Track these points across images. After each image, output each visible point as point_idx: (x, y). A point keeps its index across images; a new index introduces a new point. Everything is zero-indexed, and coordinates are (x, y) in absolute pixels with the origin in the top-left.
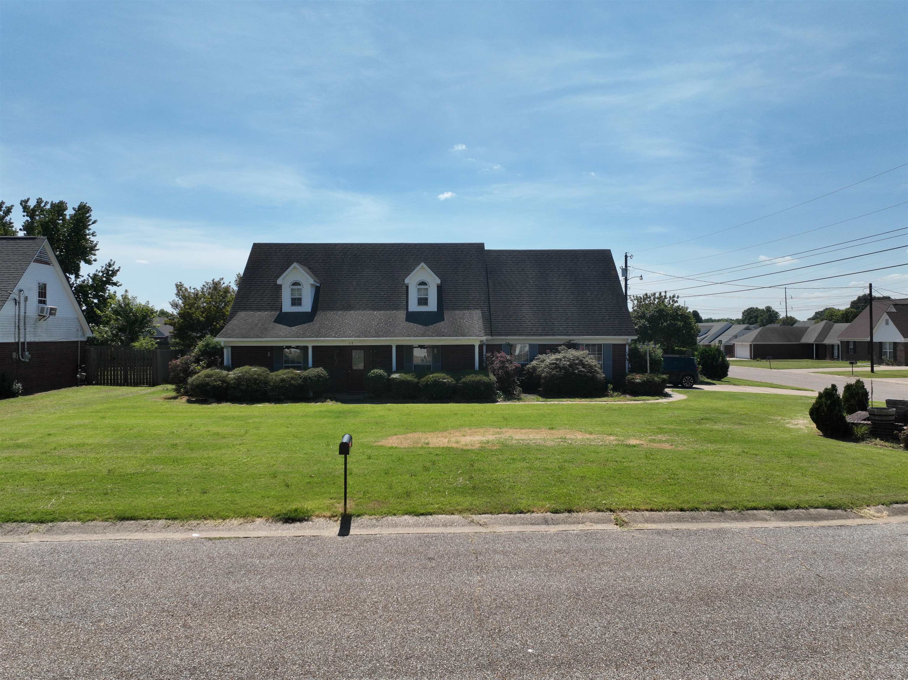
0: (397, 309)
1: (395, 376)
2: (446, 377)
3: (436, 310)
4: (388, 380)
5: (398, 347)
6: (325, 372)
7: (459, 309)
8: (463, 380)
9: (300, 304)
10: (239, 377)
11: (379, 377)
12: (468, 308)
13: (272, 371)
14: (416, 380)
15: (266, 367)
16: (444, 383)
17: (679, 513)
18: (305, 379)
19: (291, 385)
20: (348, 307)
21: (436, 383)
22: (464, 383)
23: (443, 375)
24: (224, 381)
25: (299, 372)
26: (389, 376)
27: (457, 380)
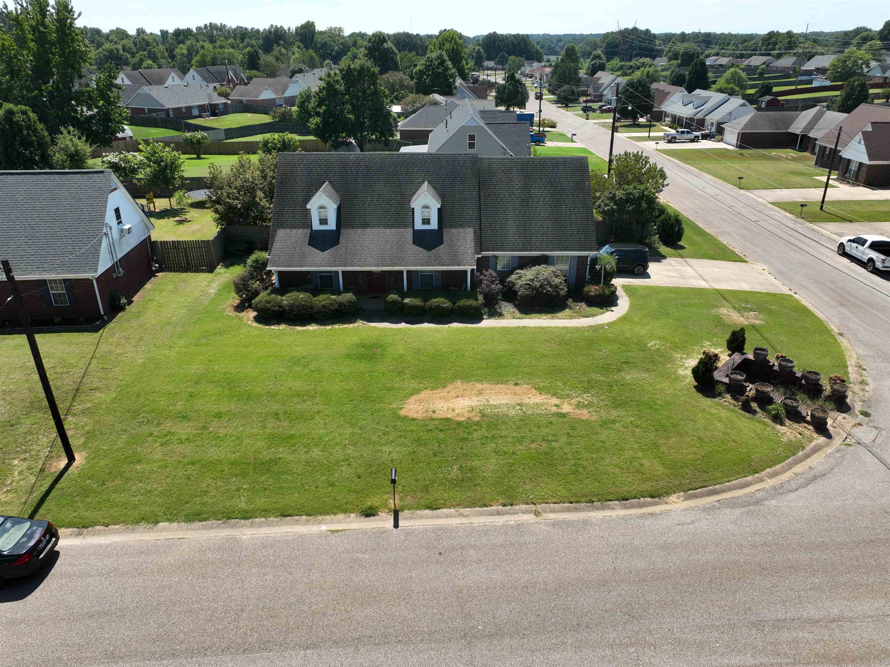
0: (405, 226)
1: (407, 301)
2: (446, 301)
3: (437, 228)
4: (402, 303)
5: (408, 272)
6: (355, 298)
7: (455, 227)
8: (458, 304)
9: (326, 223)
10: (292, 304)
11: (395, 302)
12: (462, 226)
13: (314, 297)
14: (422, 304)
15: (310, 293)
16: (444, 307)
17: (570, 504)
18: (340, 304)
19: (330, 310)
20: (365, 225)
21: (438, 308)
22: (459, 306)
23: (443, 299)
24: (280, 306)
25: (334, 297)
26: (402, 300)
27: (454, 303)
